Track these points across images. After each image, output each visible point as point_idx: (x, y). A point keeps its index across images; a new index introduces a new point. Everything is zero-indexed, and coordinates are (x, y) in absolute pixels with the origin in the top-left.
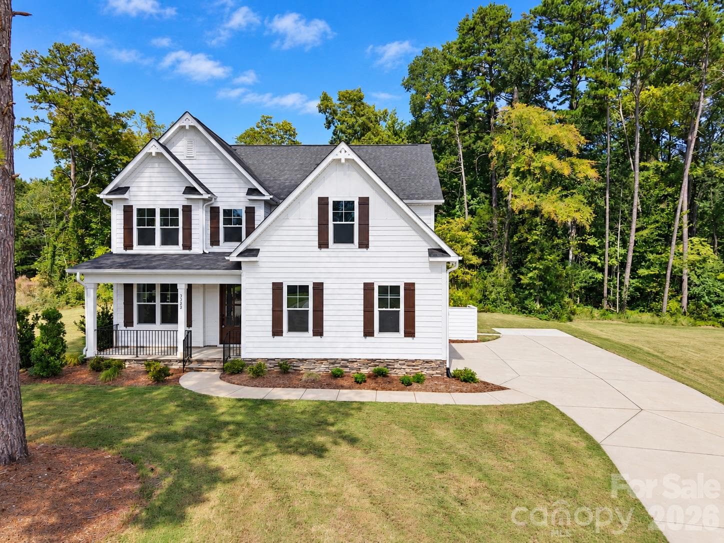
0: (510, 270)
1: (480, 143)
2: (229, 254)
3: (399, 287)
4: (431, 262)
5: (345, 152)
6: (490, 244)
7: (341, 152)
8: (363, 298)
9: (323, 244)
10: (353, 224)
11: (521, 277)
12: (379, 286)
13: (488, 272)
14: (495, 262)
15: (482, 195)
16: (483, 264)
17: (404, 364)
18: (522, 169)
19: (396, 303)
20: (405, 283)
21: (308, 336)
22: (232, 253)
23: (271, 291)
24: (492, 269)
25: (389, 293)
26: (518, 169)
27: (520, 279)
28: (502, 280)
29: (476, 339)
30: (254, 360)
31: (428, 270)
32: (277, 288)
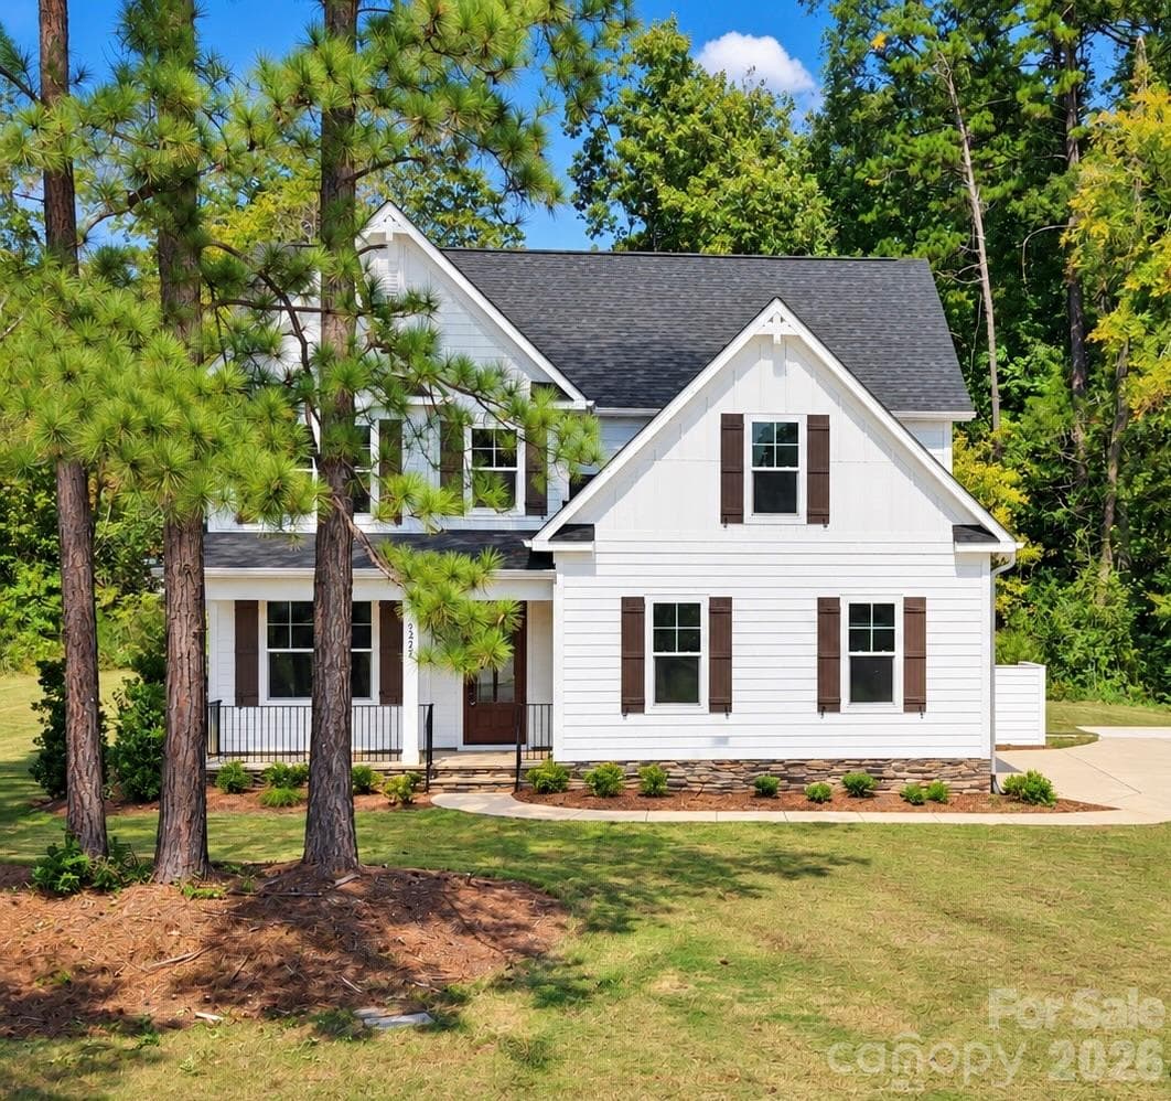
0: (1123, 579)
1: (1034, 197)
2: (532, 534)
3: (891, 607)
4: (956, 554)
5: (782, 320)
6: (1065, 502)
7: (771, 320)
8: (816, 630)
9: (731, 513)
10: (796, 473)
11: (1156, 598)
12: (851, 605)
13: (1060, 586)
14: (1080, 555)
15: (1041, 350)
16: (1046, 561)
17: (901, 770)
18: (1155, 293)
19: (886, 641)
20: (905, 599)
21: (700, 711)
22: (537, 532)
23: (618, 616)
24: (1072, 578)
25: (872, 620)
26: (1146, 289)
27: (1152, 606)
28: (1100, 607)
29: (1043, 743)
30: (586, 764)
31: (952, 571)
32: (632, 609)
